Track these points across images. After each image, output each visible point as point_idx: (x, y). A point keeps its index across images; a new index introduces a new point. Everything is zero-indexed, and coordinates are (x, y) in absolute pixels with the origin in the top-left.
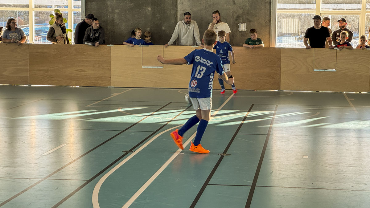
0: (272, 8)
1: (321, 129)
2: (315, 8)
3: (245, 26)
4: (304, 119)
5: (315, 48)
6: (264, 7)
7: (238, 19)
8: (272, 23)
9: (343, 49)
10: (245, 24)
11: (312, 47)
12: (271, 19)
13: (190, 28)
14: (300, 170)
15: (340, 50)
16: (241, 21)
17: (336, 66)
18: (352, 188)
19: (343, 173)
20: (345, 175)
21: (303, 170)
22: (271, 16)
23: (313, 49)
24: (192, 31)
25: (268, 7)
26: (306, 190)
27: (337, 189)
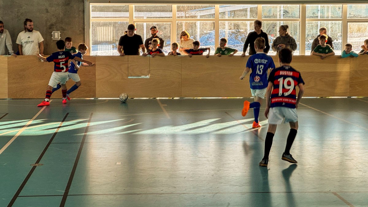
0: (86, 16)
1: (135, 135)
2: (129, 16)
3: (59, 35)
4: (119, 125)
5: (129, 56)
6: (78, 15)
7: (52, 28)
8: (86, 32)
9: (156, 56)
10: (59, 33)
11: (126, 54)
12: (85, 28)
13: (2, 36)
14: (113, 177)
15: (153, 57)
16: (55, 29)
17: (149, 72)
18: (162, 191)
19: (154, 178)
20: (156, 179)
21: (116, 176)
22: (85, 24)
23: (126, 57)
24: (4, 40)
25: (82, 15)
26: (118, 196)
27: (147, 194)
